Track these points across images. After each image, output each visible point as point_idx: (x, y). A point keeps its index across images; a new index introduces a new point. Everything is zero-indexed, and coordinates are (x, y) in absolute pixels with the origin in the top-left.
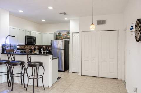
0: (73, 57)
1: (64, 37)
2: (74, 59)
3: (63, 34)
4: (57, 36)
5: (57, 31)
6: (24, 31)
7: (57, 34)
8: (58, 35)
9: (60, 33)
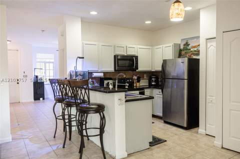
0: (208, 97)
1: (195, 51)
2: (210, 104)
3: (194, 45)
4: (181, 50)
5: (182, 40)
6: (113, 47)
7: (182, 47)
8: (184, 48)
9: (187, 44)
